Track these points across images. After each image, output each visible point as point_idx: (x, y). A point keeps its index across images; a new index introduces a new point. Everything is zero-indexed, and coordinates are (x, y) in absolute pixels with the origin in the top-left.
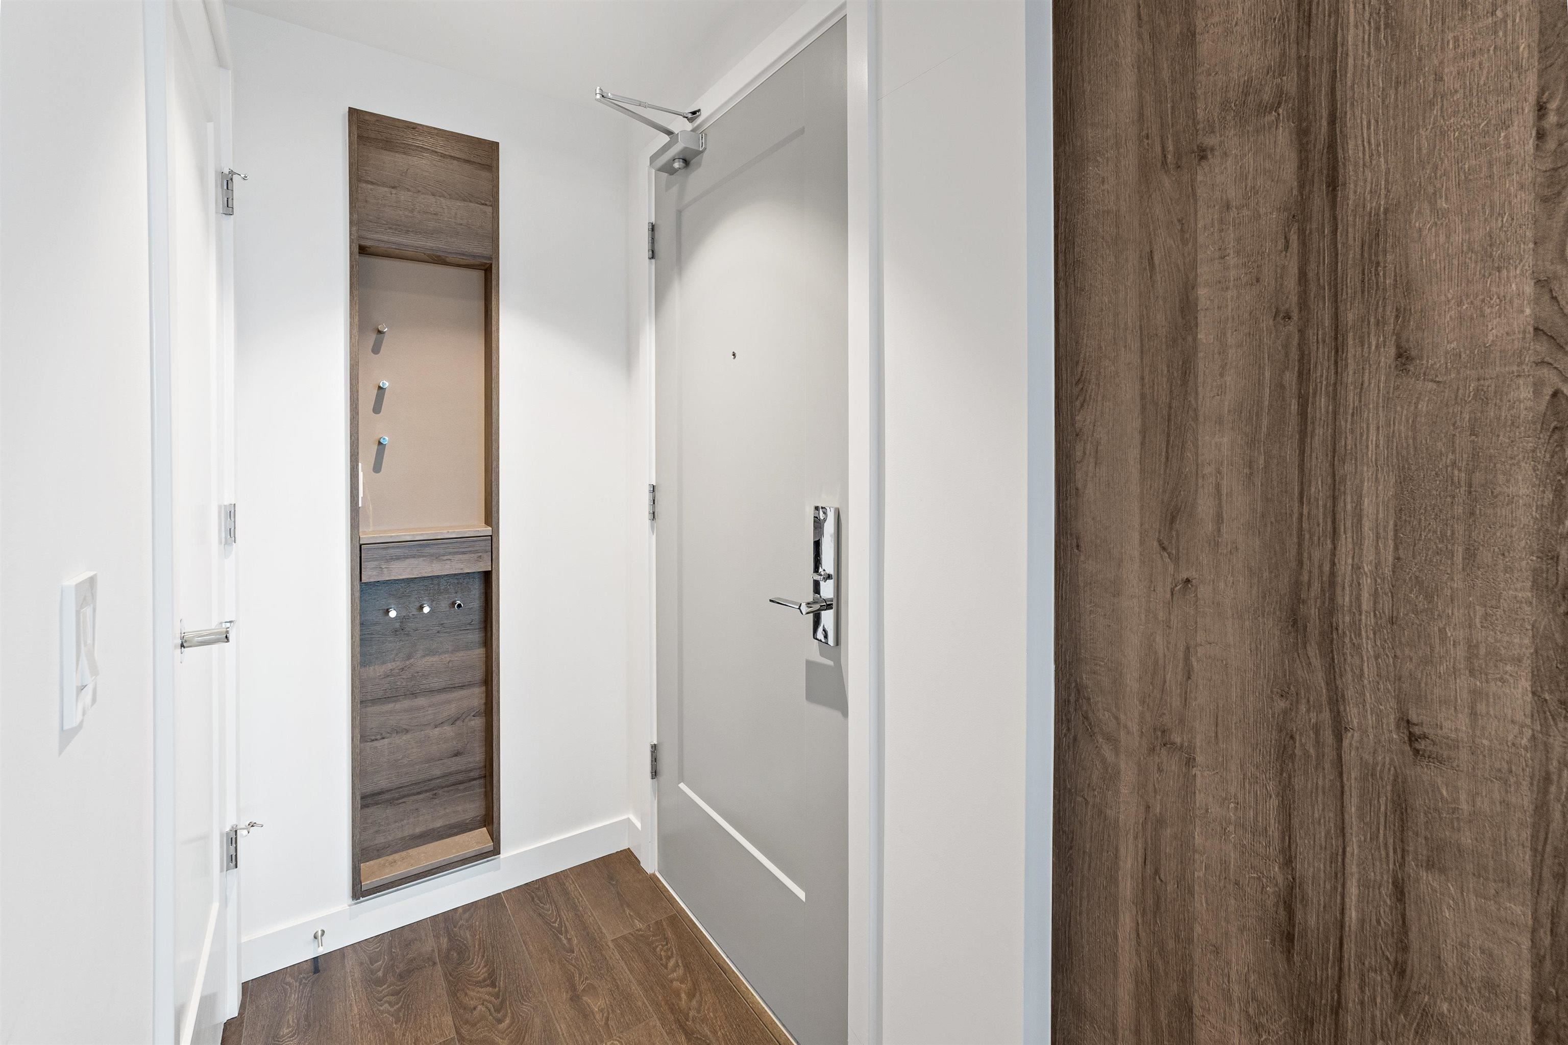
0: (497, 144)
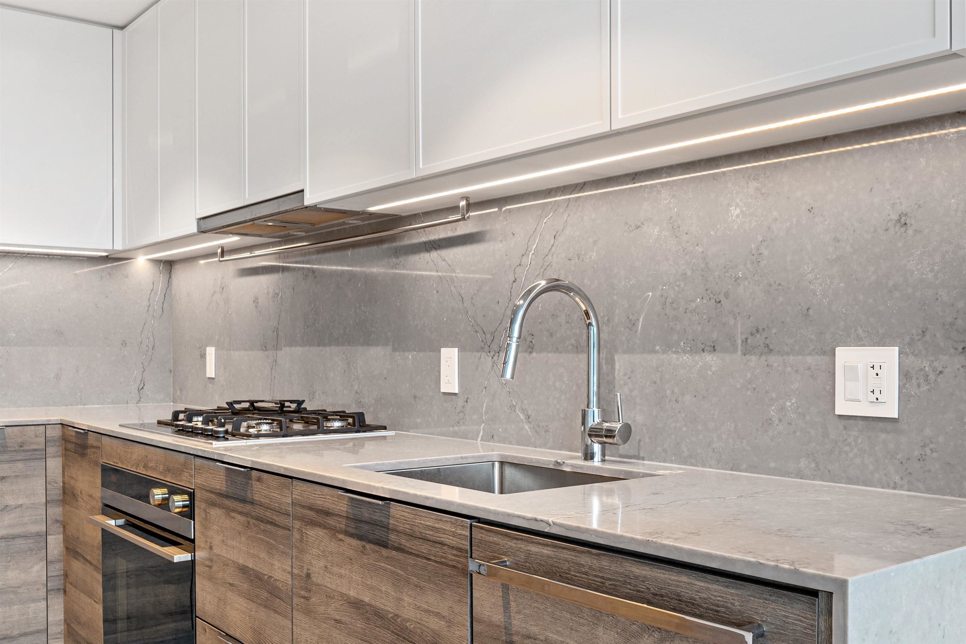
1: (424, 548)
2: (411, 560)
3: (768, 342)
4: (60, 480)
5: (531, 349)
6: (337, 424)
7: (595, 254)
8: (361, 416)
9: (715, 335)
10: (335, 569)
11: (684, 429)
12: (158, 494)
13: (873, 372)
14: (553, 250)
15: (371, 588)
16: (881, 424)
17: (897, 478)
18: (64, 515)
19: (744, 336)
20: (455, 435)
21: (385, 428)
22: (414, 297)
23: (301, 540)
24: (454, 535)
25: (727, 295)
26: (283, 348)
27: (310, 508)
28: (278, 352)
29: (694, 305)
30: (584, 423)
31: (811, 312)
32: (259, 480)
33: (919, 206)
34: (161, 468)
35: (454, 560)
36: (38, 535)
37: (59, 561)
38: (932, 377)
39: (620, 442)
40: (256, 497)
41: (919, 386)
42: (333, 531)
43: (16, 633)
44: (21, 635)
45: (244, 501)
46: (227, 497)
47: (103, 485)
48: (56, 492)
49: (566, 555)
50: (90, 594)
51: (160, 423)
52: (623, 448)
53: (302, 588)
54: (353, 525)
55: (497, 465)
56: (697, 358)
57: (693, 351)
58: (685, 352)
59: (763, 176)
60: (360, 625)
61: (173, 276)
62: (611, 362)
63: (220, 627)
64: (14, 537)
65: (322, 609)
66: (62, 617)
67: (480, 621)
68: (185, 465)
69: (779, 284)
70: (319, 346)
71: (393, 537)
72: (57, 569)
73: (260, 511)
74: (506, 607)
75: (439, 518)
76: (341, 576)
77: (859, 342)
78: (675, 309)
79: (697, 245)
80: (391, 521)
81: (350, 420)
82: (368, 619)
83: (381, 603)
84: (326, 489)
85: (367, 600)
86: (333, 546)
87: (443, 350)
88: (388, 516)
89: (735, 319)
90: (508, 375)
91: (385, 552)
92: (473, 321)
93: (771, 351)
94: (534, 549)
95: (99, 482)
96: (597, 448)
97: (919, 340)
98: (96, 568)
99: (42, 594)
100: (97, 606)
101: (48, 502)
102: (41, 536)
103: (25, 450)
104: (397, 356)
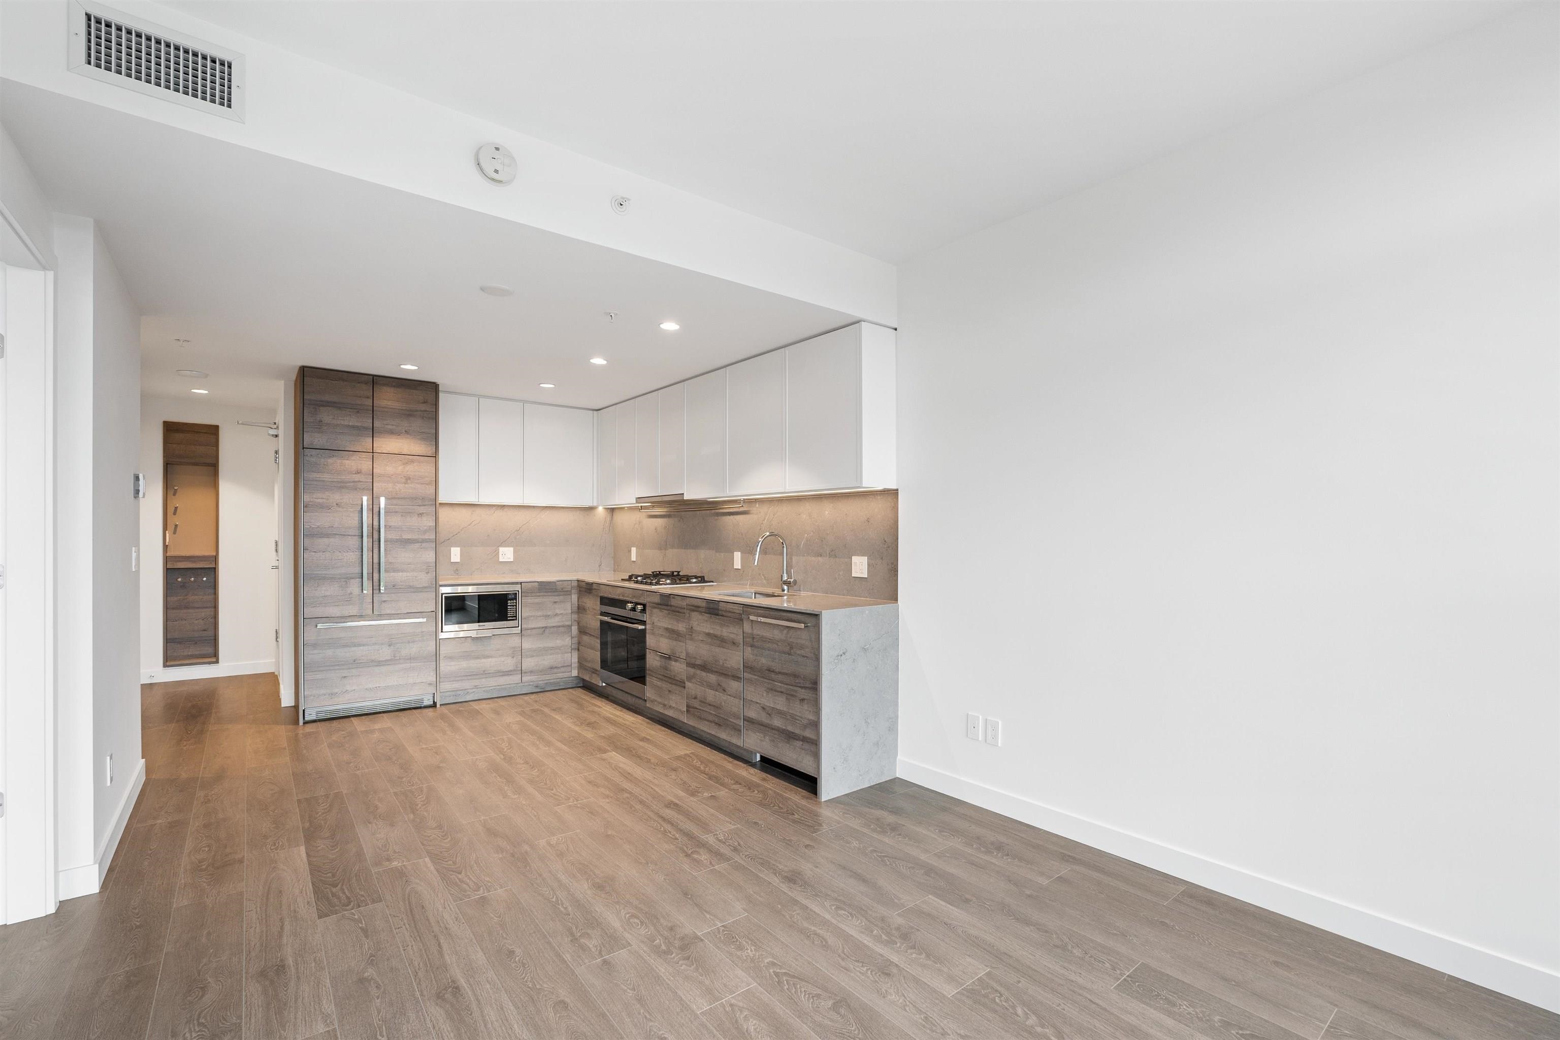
0: (218, 426)
1: (730, 614)
2: (725, 618)
3: (834, 554)
4: (577, 603)
5: (766, 553)
6: (694, 580)
7: (786, 522)
8: (704, 577)
9: (821, 551)
10: (702, 624)
11: (813, 583)
12: (630, 606)
13: (861, 564)
15: (713, 628)
16: (863, 579)
17: (867, 595)
18: (579, 618)
19: (829, 552)
20: (739, 584)
21: (712, 582)
23: (689, 616)
24: (738, 609)
25: (824, 539)
26: (669, 550)
27: (692, 606)
28: (667, 551)
29: (815, 542)
30: (781, 580)
31: (846, 545)
32: (673, 598)
33: (872, 517)
34: (631, 596)
35: (737, 616)
36: (568, 626)
37: (576, 637)
38: (875, 565)
39: (793, 585)
40: (672, 604)
41: (872, 568)
42: (701, 612)
43: (560, 665)
44: (561, 667)
45: (667, 605)
46: (660, 605)
47: (601, 604)
48: (575, 609)
49: (767, 612)
50: (593, 648)
51: (622, 580)
52: (795, 587)
53: (689, 632)
54: (707, 609)
55: (754, 594)
56: (816, 558)
57: (815, 556)
58: (813, 556)
60: (709, 640)
61: (613, 515)
62: (791, 559)
63: (657, 651)
64: (559, 627)
65: (696, 638)
66: (577, 660)
67: (746, 633)
68: (642, 594)
69: (838, 537)
70: (684, 549)
71: (720, 612)
72: (575, 640)
74: (752, 628)
76: (703, 626)
77: (858, 555)
78: (810, 543)
79: (816, 523)
80: (719, 608)
81: (700, 579)
83: (718, 633)
84: (698, 599)
85: (712, 632)
86: (700, 617)
87: (735, 553)
88: (719, 606)
89: (827, 547)
90: (756, 564)
91: (717, 617)
92: (746, 542)
93: (835, 557)
94: (759, 611)
95: (599, 603)
96: (786, 587)
97: (872, 555)
98: (597, 637)
99: (570, 650)
100: (597, 653)
101: (572, 612)
102: (570, 627)
103: (564, 591)
104: (717, 554)
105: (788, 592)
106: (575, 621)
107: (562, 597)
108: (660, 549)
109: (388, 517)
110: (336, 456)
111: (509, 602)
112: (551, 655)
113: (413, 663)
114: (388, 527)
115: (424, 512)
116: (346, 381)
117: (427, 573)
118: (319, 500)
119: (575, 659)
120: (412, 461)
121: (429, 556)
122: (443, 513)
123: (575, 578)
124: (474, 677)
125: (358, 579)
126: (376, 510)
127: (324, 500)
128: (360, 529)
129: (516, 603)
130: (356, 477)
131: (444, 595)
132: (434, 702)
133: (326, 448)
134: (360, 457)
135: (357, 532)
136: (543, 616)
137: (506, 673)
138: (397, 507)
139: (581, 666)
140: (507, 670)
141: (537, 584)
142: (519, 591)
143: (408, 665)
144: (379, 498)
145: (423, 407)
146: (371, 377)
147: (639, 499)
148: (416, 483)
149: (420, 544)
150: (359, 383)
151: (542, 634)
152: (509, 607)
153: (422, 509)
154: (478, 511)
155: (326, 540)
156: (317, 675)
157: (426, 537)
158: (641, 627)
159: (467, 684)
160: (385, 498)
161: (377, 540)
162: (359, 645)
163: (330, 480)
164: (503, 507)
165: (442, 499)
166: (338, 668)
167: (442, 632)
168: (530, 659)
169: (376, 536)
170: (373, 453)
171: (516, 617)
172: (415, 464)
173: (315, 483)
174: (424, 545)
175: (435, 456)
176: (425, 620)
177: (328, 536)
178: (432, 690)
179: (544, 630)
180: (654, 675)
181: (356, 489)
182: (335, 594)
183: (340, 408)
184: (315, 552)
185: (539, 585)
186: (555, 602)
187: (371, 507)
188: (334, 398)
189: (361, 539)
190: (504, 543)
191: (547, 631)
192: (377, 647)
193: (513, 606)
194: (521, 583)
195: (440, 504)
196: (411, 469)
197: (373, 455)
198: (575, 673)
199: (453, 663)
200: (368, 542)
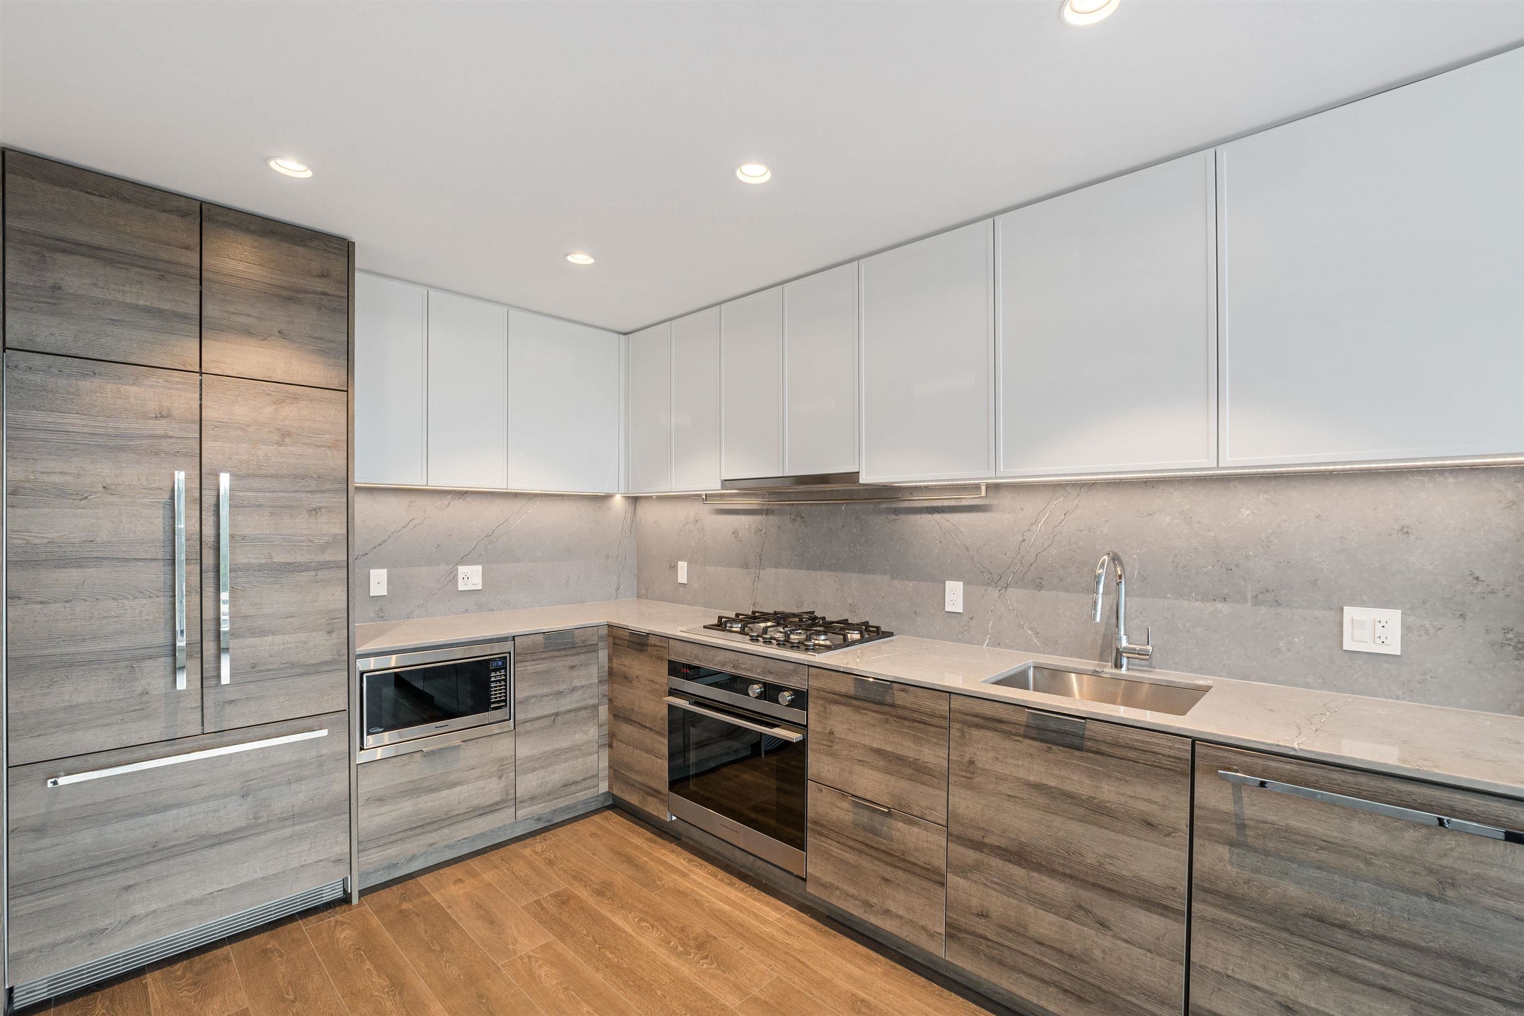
1: (1133, 754)
3: (1277, 598)
4: (606, 665)
7: (1106, 529)
9: (1225, 591)
10: (1010, 761)
11: (1195, 650)
12: (756, 688)
13: (1379, 626)
14: (1063, 523)
15: (1058, 777)
16: (1384, 658)
17: (1399, 693)
18: (614, 692)
19: (1254, 594)
22: (915, 543)
23: (963, 736)
25: (1237, 566)
26: (767, 569)
27: (976, 716)
29: (1205, 570)
31: (1318, 582)
32: (905, 691)
33: (1420, 522)
34: (759, 670)
35: (1170, 765)
37: (606, 725)
38: (1432, 631)
40: (898, 702)
41: (1420, 636)
42: (1009, 734)
43: (580, 778)
44: (582, 780)
45: (880, 703)
46: (855, 698)
47: (669, 674)
48: (605, 675)
50: (649, 751)
53: (960, 769)
54: (1036, 732)
56: (1208, 604)
57: (1205, 600)
58: (1196, 600)
59: (1273, 491)
60: (1042, 801)
61: (638, 508)
63: (843, 789)
64: (580, 710)
65: (990, 787)
67: (1203, 809)
68: (795, 671)
69: (1288, 562)
70: (808, 569)
71: (1091, 745)
72: (605, 730)
73: (900, 712)
74: (1238, 801)
75: (1151, 735)
76: (1017, 766)
77: (1363, 604)
78: (1186, 571)
79: (1209, 531)
80: (1086, 733)
82: (1055, 798)
85: (1052, 784)
86: (1007, 744)
87: (947, 582)
88: (1083, 729)
89: (1246, 582)
91: (1078, 753)
92: (978, 565)
93: (1280, 605)
95: (664, 672)
96: (1125, 660)
97: (1419, 607)
98: (659, 733)
99: (596, 748)
100: (660, 761)
101: (600, 682)
102: (595, 707)
103: (585, 646)
104: (896, 583)
105: (1128, 669)
106: (605, 696)
107: (583, 657)
108: (745, 566)
109: (240, 518)
110: (100, 374)
111: (493, 674)
112: (565, 762)
113: (299, 824)
114: (238, 538)
115: (324, 504)
116: (129, 201)
117: (329, 633)
118: (54, 478)
119: (604, 763)
120: (296, 398)
121: (335, 597)
122: (362, 505)
123: (603, 620)
124: (430, 828)
125: (163, 659)
126: (209, 499)
127: (68, 478)
128: (169, 544)
129: (505, 675)
130: (160, 427)
131: (365, 675)
132: (345, 891)
133: (73, 352)
134: (167, 381)
135: (161, 553)
136: (552, 694)
137: (488, 810)
138: (260, 494)
139: (616, 772)
140: (489, 803)
141: (541, 637)
142: (510, 653)
143: (288, 831)
144: (218, 476)
145: (320, 285)
146: (198, 204)
147: (726, 483)
148: (305, 444)
149: (313, 573)
150: (164, 211)
151: (550, 727)
152: (493, 685)
153: (318, 500)
154: (422, 502)
155: (74, 574)
156: (46, 897)
157: (328, 556)
158: (794, 736)
159: (413, 846)
160: (231, 475)
161: (211, 568)
162: (168, 807)
163: (86, 430)
164: (463, 494)
165: (360, 478)
166: (109, 869)
167: (362, 749)
168: (530, 776)
169: (209, 560)
170: (201, 373)
171: (505, 701)
172: (303, 403)
173: (43, 435)
174: (322, 574)
175: (347, 389)
176: (324, 733)
177: (79, 562)
178: (342, 871)
179: (554, 720)
180: (833, 835)
181: (157, 454)
182: (99, 699)
183: (112, 263)
184: (42, 603)
185: (545, 639)
186: (572, 667)
187: (198, 495)
188: (98, 238)
189: (170, 568)
190: (465, 559)
191: (559, 718)
192: (213, 804)
193: (500, 681)
194: (514, 637)
195: (357, 489)
196: (290, 415)
197: (201, 380)
198: (604, 787)
199: (384, 809)
200: (189, 573)
